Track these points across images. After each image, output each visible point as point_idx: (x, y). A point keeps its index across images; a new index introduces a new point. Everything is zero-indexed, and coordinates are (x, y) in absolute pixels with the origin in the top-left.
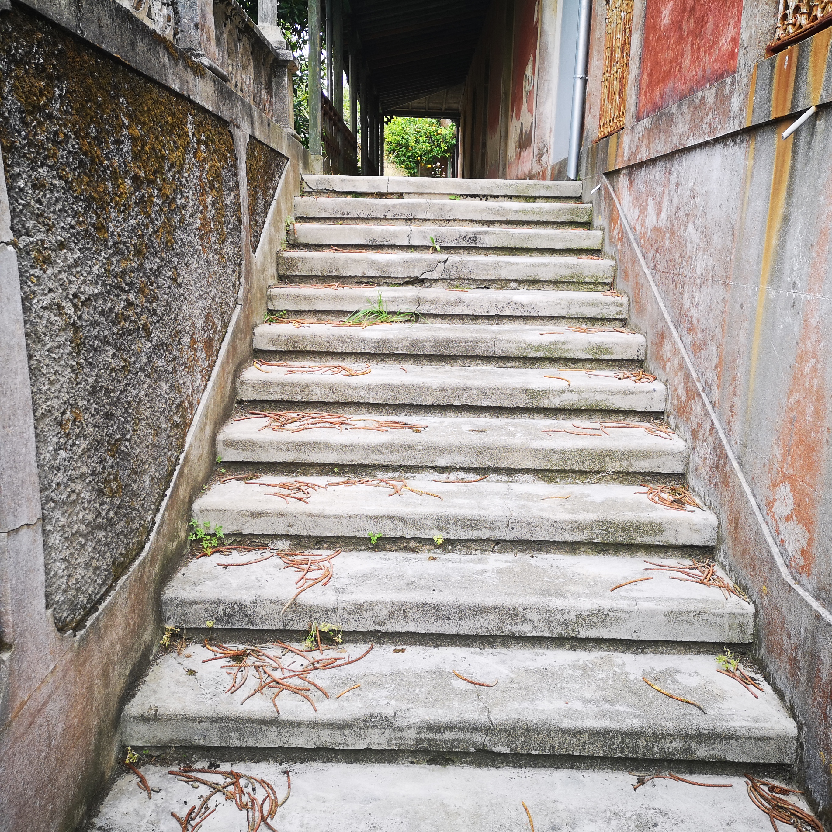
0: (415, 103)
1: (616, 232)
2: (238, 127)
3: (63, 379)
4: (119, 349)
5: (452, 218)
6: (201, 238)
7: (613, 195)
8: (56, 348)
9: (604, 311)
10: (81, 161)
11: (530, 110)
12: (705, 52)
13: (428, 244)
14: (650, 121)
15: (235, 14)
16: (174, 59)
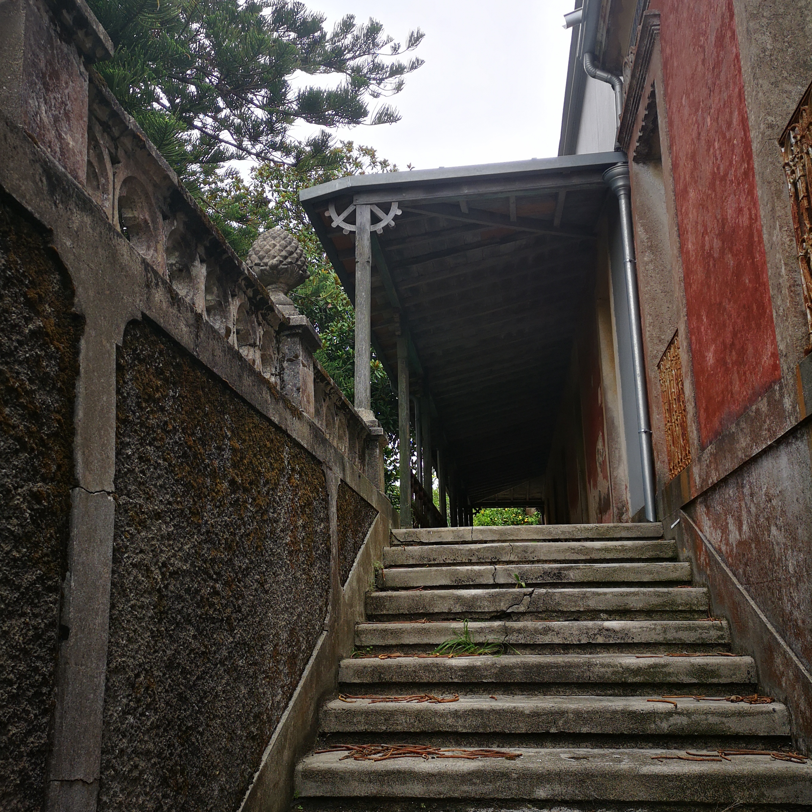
0: (501, 495)
1: (702, 558)
2: (331, 469)
3: (142, 642)
4: (201, 633)
5: (536, 559)
6: (290, 553)
7: (694, 525)
8: (139, 607)
9: (704, 636)
10: (185, 453)
11: (605, 477)
12: (751, 373)
13: (514, 582)
14: (714, 447)
15: (334, 393)
16: (275, 399)
